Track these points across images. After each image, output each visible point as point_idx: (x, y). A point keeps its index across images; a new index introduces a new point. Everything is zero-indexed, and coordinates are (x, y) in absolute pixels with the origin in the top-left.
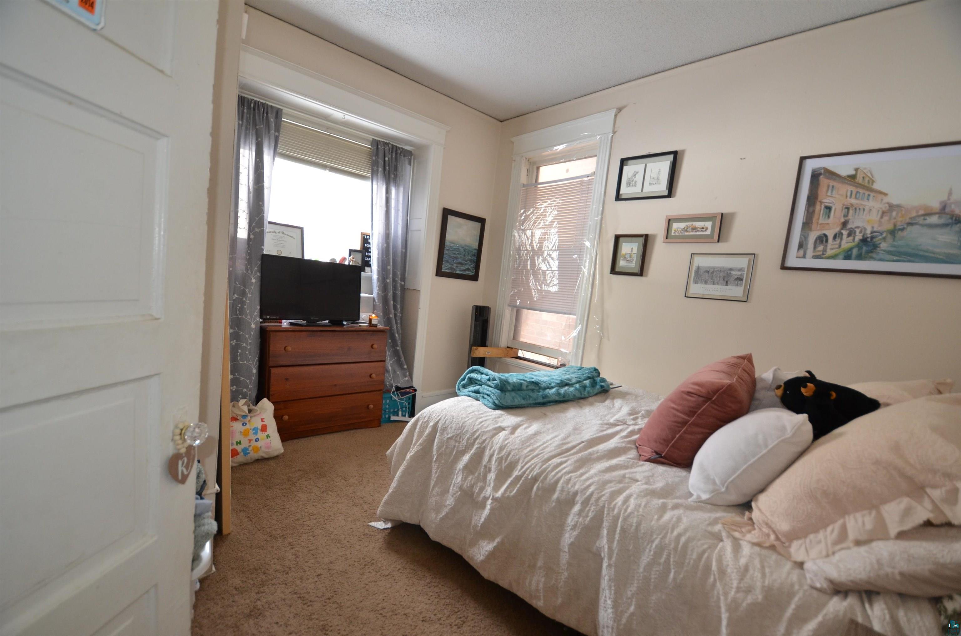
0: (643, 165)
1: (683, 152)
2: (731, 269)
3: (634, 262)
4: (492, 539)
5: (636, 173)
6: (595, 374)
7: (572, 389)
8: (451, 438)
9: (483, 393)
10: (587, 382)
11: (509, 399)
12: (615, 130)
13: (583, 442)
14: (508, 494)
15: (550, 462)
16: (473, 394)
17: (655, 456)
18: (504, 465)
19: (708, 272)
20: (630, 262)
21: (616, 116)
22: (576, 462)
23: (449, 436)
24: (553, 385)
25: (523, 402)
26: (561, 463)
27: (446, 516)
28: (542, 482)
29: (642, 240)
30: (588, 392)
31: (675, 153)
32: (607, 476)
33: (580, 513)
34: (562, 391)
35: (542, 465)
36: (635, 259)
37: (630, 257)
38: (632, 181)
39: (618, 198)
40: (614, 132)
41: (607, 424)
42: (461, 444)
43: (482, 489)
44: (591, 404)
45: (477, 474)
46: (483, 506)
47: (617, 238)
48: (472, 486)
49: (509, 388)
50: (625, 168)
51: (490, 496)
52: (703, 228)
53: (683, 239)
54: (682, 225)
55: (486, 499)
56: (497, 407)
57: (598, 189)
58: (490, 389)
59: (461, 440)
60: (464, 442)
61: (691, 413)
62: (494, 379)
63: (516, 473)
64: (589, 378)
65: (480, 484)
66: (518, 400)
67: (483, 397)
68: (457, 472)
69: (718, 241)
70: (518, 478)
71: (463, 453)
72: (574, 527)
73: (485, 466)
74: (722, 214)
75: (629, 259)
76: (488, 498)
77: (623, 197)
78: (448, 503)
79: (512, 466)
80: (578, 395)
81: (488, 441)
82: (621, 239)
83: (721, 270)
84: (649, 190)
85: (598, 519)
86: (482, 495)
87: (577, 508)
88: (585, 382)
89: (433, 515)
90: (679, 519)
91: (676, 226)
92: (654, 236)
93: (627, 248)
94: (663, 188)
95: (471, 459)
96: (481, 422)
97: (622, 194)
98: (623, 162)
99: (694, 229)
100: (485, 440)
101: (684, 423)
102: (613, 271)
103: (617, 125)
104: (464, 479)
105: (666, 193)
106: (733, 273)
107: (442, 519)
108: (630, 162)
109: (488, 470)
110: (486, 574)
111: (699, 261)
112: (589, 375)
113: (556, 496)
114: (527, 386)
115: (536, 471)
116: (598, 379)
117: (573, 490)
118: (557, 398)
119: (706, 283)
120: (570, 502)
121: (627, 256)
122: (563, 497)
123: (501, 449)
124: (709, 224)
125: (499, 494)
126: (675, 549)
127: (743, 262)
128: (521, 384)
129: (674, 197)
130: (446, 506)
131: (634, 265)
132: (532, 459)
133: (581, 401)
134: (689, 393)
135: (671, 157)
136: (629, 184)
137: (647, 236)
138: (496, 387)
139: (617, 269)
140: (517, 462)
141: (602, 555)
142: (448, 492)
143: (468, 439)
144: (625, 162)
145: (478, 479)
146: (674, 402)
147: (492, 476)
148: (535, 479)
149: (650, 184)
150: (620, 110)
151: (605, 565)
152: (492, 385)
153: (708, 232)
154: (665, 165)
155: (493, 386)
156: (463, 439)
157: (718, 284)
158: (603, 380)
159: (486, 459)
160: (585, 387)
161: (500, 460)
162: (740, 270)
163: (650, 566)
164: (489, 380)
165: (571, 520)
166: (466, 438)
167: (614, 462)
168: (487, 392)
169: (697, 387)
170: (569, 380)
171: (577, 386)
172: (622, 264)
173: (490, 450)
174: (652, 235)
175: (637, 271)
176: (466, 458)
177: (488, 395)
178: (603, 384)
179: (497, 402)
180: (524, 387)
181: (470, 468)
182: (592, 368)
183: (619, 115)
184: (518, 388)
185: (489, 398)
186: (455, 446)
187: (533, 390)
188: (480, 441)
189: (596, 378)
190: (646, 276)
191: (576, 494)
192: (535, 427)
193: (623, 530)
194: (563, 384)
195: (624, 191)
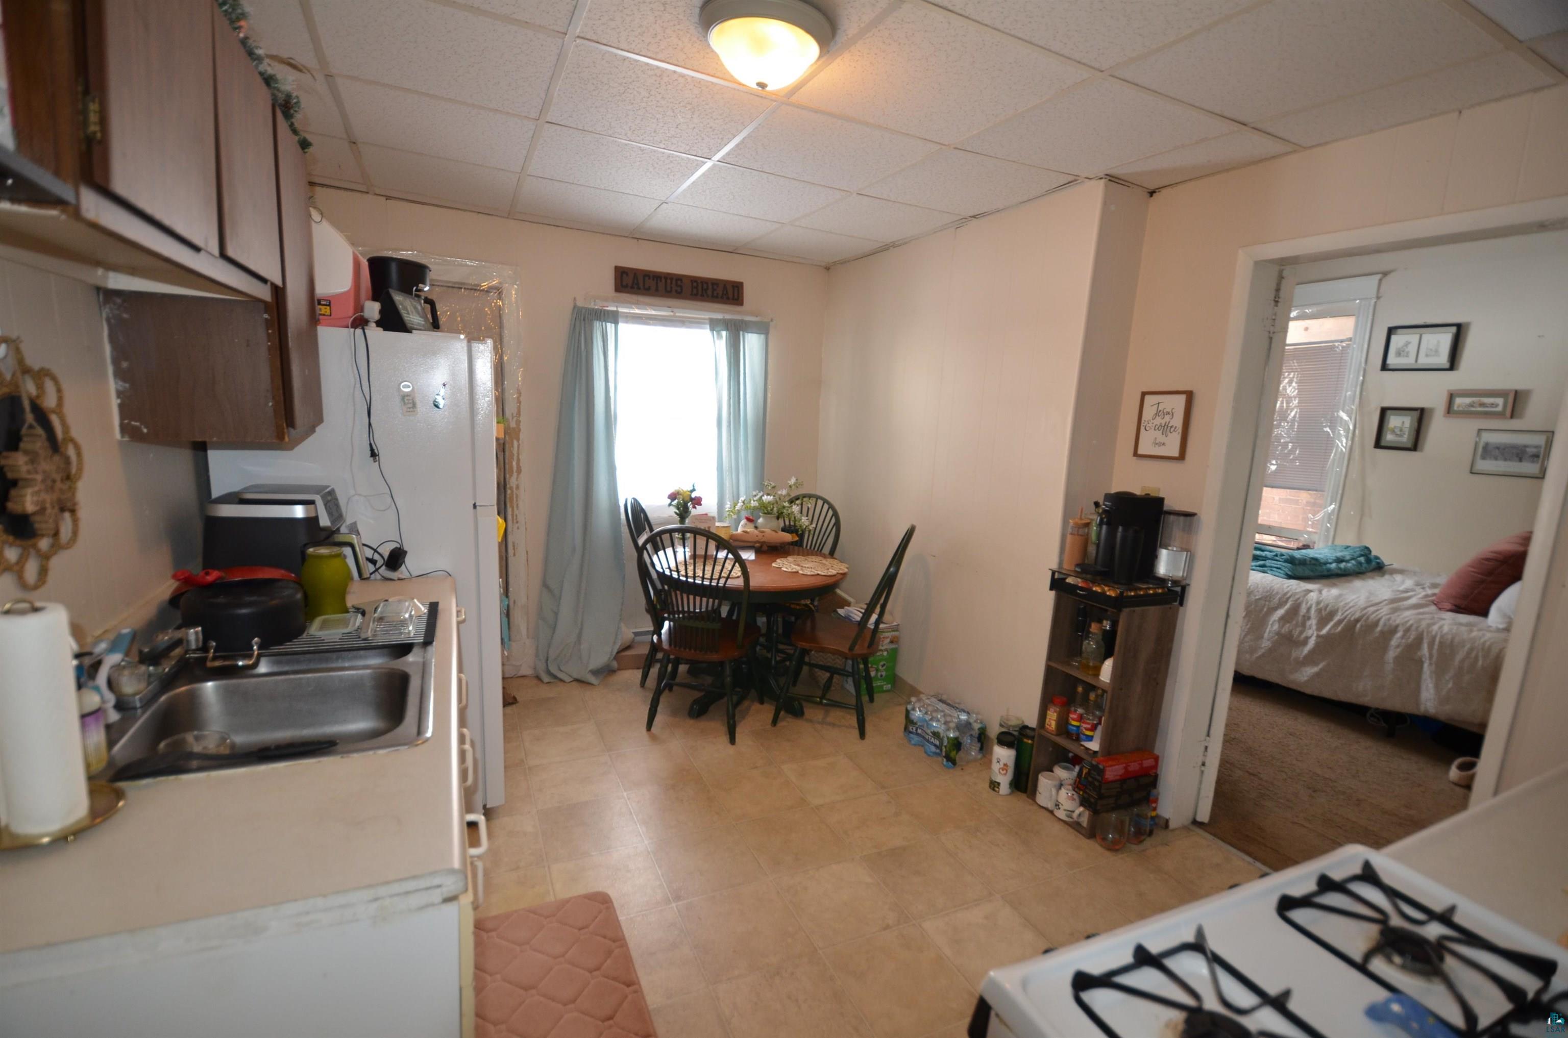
0: (1417, 336)
1: (1468, 325)
2: (1526, 446)
3: (1406, 436)
4: (1316, 664)
5: (1407, 344)
6: (1367, 552)
7: (1349, 565)
8: (1260, 599)
9: (1271, 567)
10: (1362, 559)
11: (1300, 570)
12: (1380, 295)
13: (1386, 600)
14: (1333, 631)
15: (1368, 609)
16: (1258, 568)
17: (1454, 607)
18: (1324, 613)
19: (1498, 448)
20: (1401, 436)
21: (1380, 280)
22: (1391, 609)
23: (1257, 597)
24: (1330, 561)
25: (1311, 574)
26: (1378, 610)
27: (1263, 655)
28: (1365, 621)
29: (1416, 414)
30: (1366, 568)
31: (1459, 326)
32: (1421, 617)
33: (1403, 637)
34: (1342, 565)
35: (1361, 612)
36: (1407, 433)
37: (1401, 430)
38: (1403, 351)
39: (1384, 367)
40: (1378, 298)
41: (1398, 591)
42: (1272, 603)
43: (1301, 633)
44: (1373, 578)
45: (1294, 622)
46: (1305, 642)
47: (1384, 411)
48: (1290, 632)
49: (1297, 562)
50: (1394, 338)
51: (1312, 635)
52: (1493, 404)
53: (1466, 413)
54: (1468, 400)
55: (1307, 639)
56: (1290, 577)
57: (1356, 357)
58: (1279, 563)
59: (1272, 599)
60: (1276, 600)
61: (1490, 573)
62: (1282, 555)
63: (1337, 618)
64: (1361, 555)
65: (1298, 629)
66: (1307, 572)
67: (1272, 570)
68: (1271, 623)
69: (1512, 417)
70: (1340, 622)
71: (1276, 609)
72: (1398, 646)
73: (1304, 616)
74: (1516, 392)
75: (1399, 433)
76: (1310, 637)
77: (1391, 367)
78: (1263, 646)
79: (1332, 614)
80: (1357, 570)
81: (1301, 599)
82: (1389, 412)
83: (1513, 447)
84: (1424, 361)
85: (1419, 640)
86: (1304, 635)
87: (1399, 634)
88: (1359, 559)
89: (1247, 656)
90: (1484, 635)
91: (1458, 401)
92: (1431, 410)
93: (1394, 421)
94: (1443, 359)
95: (1288, 612)
96: (1288, 587)
97: (1389, 364)
98: (1391, 331)
99: (1482, 405)
100: (1299, 598)
101: (1482, 582)
102: (1378, 444)
103: (1382, 290)
104: (1281, 627)
105: (1447, 366)
106: (1528, 449)
107: (1259, 658)
108: (1400, 331)
109: (1307, 617)
110: (1308, 691)
111: (1487, 437)
112: (1362, 553)
113: (1379, 629)
114: (1310, 561)
115: (1357, 615)
116: (1372, 557)
117: (1394, 624)
118: (1339, 572)
119: (1496, 459)
120: (1393, 631)
121: (1396, 430)
122: (1386, 629)
123: (1318, 603)
124: (1500, 401)
125: (1324, 631)
126: (1483, 649)
127: (1540, 440)
128: (1305, 560)
129: (1457, 369)
130: (1262, 648)
131: (1406, 439)
132: (1350, 608)
133: (1360, 575)
134: (1487, 559)
135: (1454, 329)
136: (1399, 354)
137: (1422, 411)
138: (1286, 561)
139: (1383, 443)
140: (1337, 611)
141: (1424, 659)
142: (1262, 637)
143: (1280, 599)
144: (1393, 331)
145: (1297, 625)
146: (1473, 567)
147: (1313, 622)
148: (1357, 621)
149: (1427, 355)
150: (1385, 274)
151: (1426, 665)
152: (1281, 560)
153: (1500, 409)
154: (1445, 339)
155: (1283, 560)
156: (1274, 599)
157: (1510, 460)
158: (1377, 558)
159: (1303, 610)
160: (1360, 563)
161: (1319, 611)
162: (1537, 447)
163: (1462, 661)
164: (1276, 555)
165: (1394, 642)
166: (1278, 598)
167: (1421, 610)
168: (1276, 566)
169: (1495, 555)
170: (1344, 557)
171: (1353, 562)
172: (1389, 437)
173: (1306, 604)
174: (1428, 409)
175: (1409, 445)
176: (1281, 612)
177: (1277, 568)
178: (1378, 561)
179: (1289, 573)
180: (1308, 562)
181: (1284, 619)
182: (1363, 546)
183: (1384, 282)
184: (1303, 562)
185: (1279, 570)
186: (1265, 605)
187: (1314, 564)
188: (1294, 599)
189: (1369, 556)
190: (1421, 450)
191: (1397, 626)
192: (1335, 592)
193: (1440, 642)
194: (1339, 560)
195: (1392, 360)
